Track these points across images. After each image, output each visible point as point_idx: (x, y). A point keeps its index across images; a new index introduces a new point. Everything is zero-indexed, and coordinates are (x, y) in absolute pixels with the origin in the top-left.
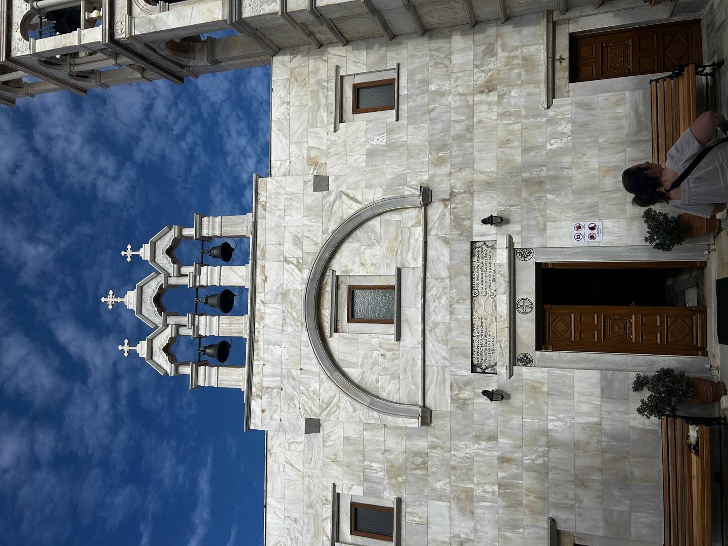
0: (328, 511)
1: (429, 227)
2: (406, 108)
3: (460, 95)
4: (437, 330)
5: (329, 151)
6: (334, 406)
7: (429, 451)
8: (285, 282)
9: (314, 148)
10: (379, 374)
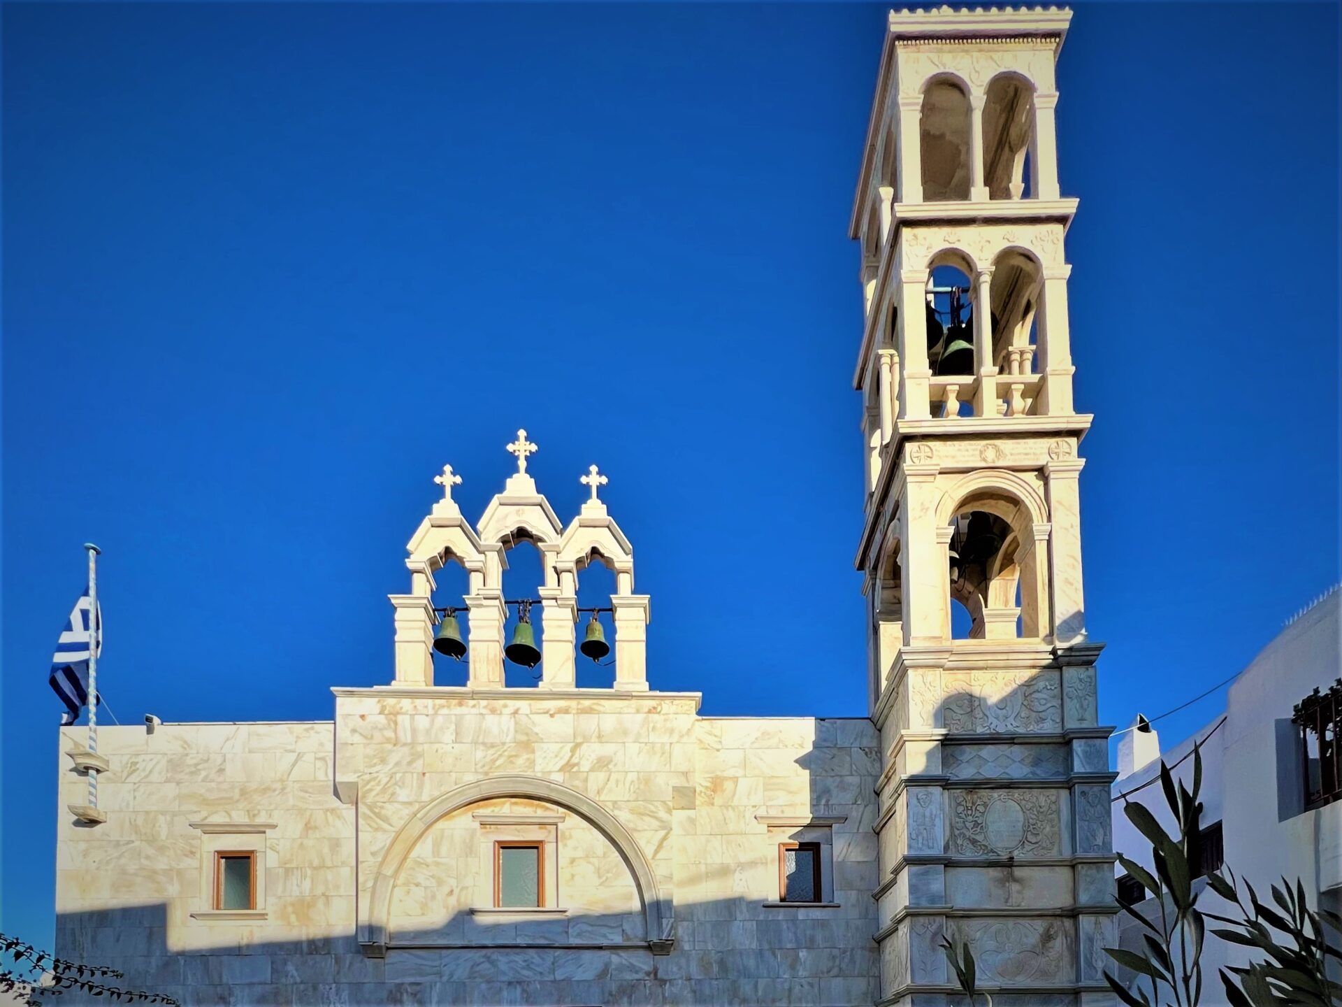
0: (239, 817)
1: (622, 953)
2: (780, 918)
3: (790, 990)
4: (487, 965)
5: (730, 808)
6: (377, 824)
7: (333, 956)
8: (545, 746)
9: (736, 786)
10: (426, 888)
